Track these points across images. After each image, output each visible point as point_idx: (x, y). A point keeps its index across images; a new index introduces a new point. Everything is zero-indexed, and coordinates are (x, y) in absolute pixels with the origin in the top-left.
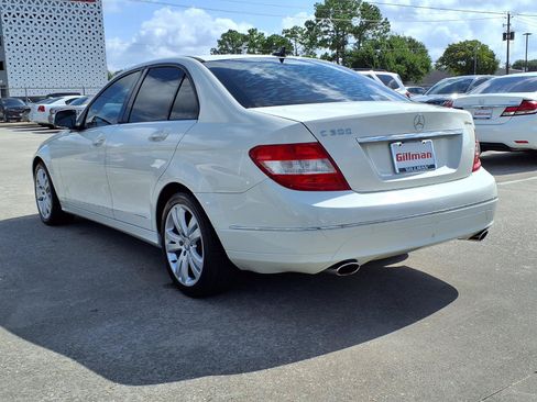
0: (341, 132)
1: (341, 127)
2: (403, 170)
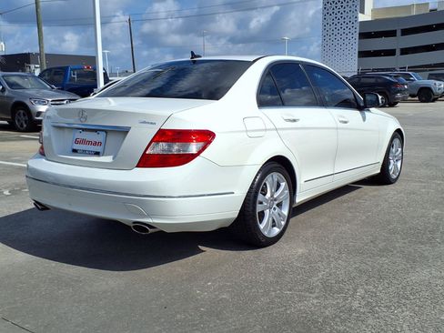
2: (75, 151)
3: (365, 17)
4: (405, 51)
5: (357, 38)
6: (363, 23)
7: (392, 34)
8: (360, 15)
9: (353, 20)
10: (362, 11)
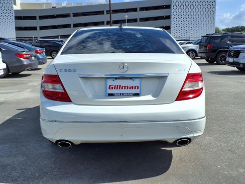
0: (70, 71)
1: (71, 68)
2: (111, 95)
3: (17, 7)
4: (42, 28)
5: (14, 19)
6: (16, 11)
7: (34, 18)
8: (14, 6)
9: (10, 8)
10: (15, 4)
